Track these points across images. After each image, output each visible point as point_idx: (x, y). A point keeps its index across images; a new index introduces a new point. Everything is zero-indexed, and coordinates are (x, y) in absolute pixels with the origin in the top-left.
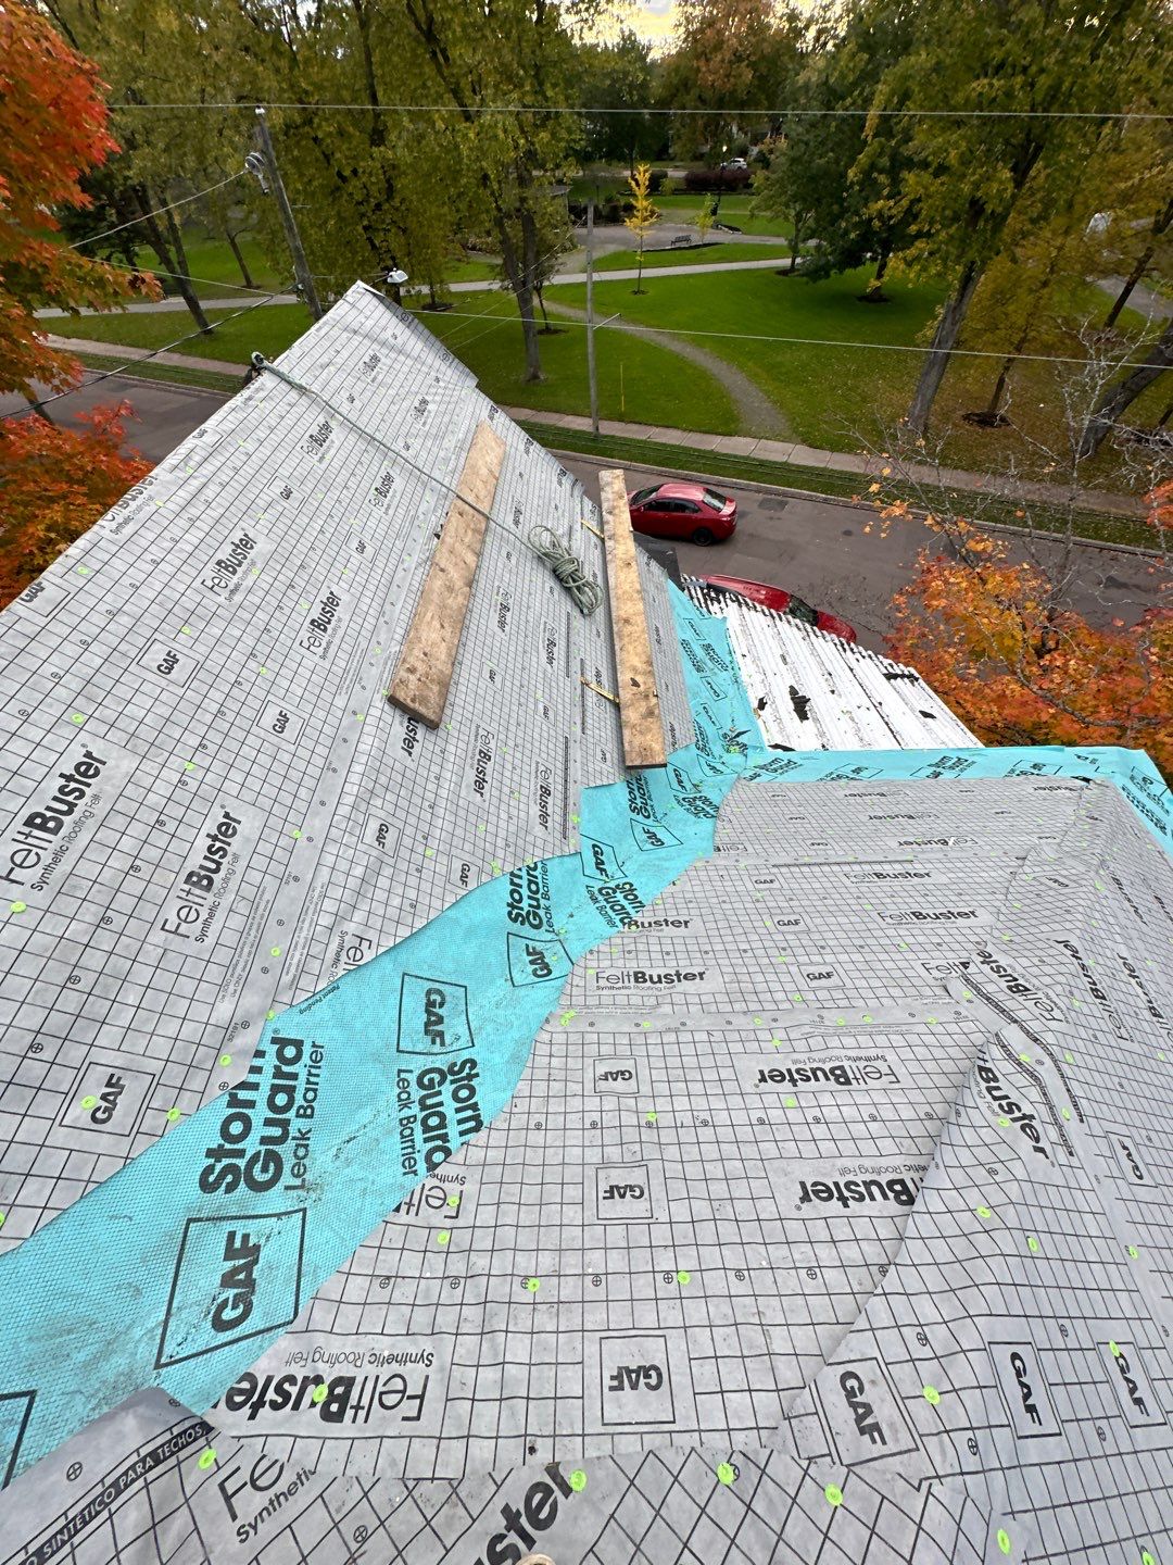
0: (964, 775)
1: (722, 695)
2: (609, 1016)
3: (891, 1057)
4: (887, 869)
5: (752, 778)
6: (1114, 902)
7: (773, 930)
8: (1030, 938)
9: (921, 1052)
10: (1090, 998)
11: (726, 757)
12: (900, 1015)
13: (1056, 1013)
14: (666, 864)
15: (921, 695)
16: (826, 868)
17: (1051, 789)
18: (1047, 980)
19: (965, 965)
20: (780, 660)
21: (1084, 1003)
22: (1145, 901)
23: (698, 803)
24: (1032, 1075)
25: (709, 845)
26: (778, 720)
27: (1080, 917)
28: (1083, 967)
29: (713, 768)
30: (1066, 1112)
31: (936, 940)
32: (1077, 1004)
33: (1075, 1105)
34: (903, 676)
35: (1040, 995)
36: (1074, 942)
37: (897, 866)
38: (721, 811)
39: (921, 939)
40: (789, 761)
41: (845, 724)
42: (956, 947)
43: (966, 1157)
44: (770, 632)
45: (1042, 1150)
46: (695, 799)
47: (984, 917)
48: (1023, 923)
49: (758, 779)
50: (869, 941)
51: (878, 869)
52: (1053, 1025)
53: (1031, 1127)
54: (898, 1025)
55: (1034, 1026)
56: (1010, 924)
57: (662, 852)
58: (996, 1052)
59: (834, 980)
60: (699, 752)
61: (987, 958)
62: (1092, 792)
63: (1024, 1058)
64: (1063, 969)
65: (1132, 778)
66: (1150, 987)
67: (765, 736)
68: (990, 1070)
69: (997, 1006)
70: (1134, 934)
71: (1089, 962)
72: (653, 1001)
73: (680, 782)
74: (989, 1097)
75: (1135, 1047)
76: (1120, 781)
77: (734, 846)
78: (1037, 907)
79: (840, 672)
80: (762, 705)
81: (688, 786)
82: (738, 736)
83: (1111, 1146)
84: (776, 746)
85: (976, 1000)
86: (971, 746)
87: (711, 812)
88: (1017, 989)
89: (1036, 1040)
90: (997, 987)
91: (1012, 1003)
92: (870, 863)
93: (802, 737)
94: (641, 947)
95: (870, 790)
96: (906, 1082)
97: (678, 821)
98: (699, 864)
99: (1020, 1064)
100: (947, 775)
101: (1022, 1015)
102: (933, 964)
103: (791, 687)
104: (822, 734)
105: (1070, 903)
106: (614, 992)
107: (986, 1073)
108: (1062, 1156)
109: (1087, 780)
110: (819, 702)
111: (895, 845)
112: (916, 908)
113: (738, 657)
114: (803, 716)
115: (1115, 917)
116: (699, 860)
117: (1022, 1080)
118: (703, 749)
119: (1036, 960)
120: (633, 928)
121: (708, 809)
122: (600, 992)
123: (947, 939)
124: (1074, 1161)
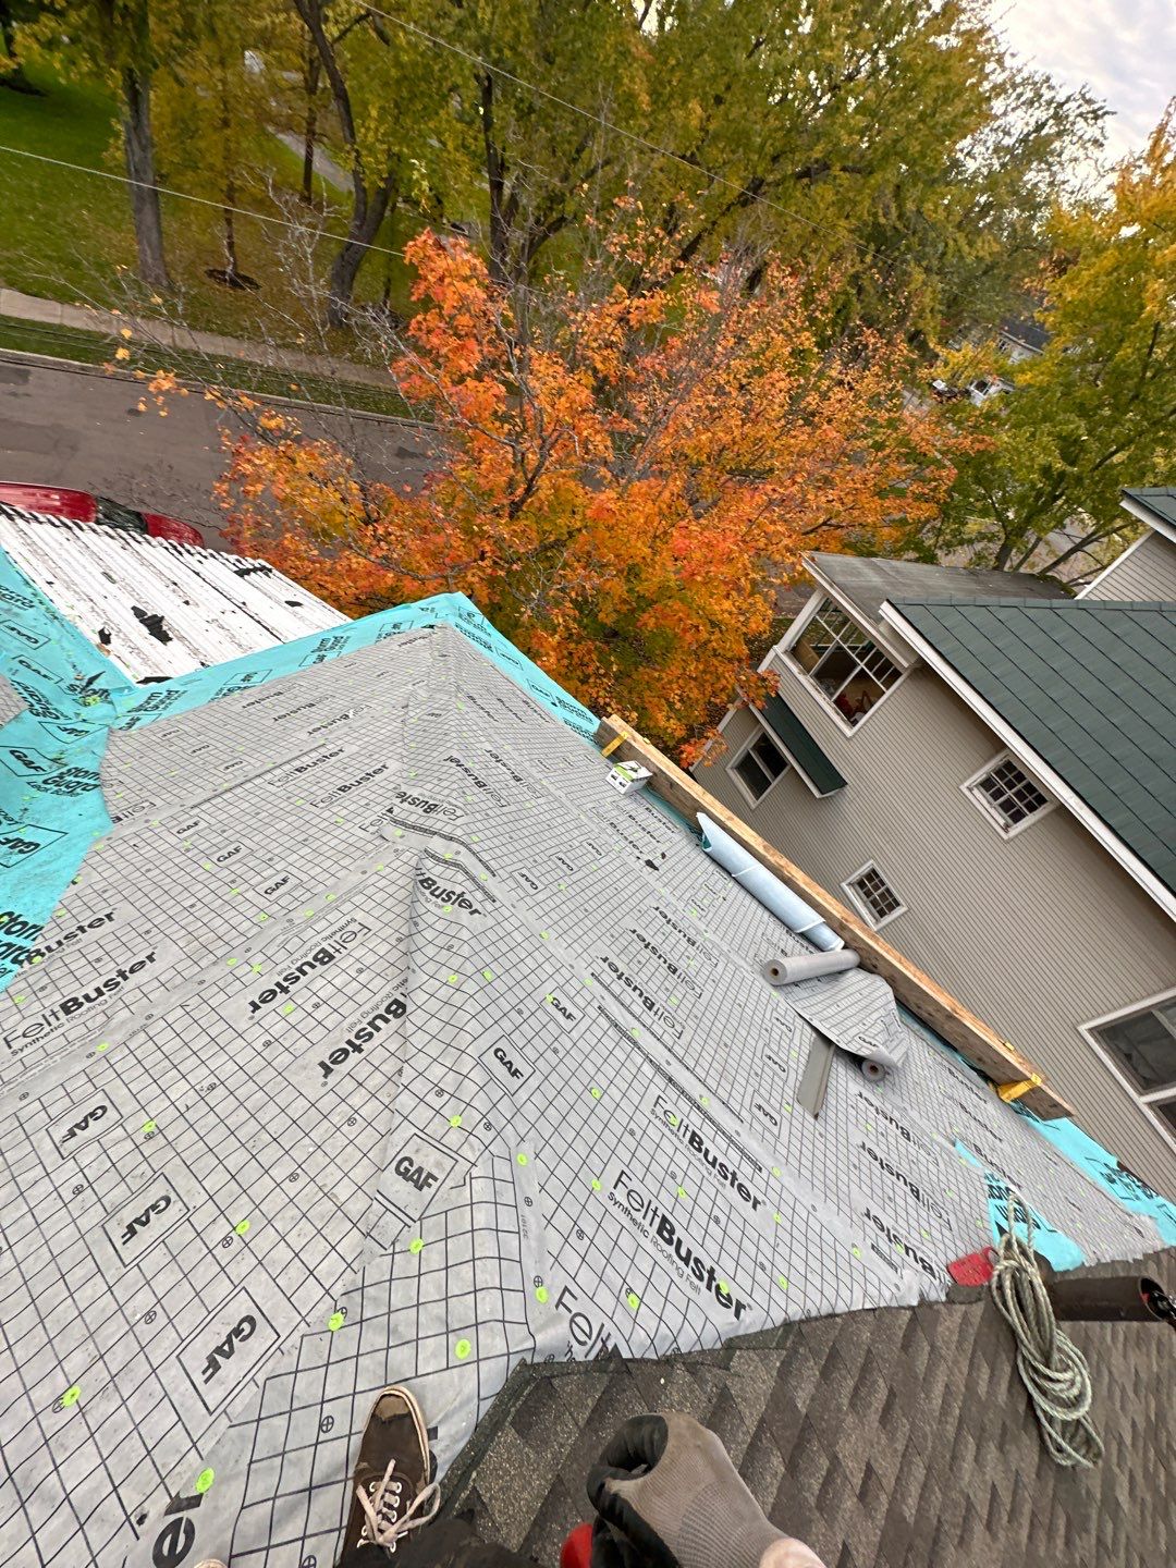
0: (344, 652)
1: (42, 640)
2: (47, 1071)
3: (359, 916)
4: (306, 760)
5: (130, 725)
6: (474, 715)
7: (215, 869)
8: (428, 766)
9: (379, 897)
10: (476, 789)
11: (85, 712)
12: (356, 878)
13: (459, 813)
14: (54, 866)
15: (280, 586)
16: (248, 786)
17: (411, 642)
18: (446, 792)
19: (390, 811)
20: (103, 579)
21: (475, 795)
22: (493, 705)
23: (68, 778)
24: (456, 865)
25: (104, 820)
26: (135, 650)
27: (454, 735)
28: (466, 770)
29: (72, 731)
30: (482, 875)
31: (363, 802)
32: (469, 798)
33: (488, 868)
34: (255, 570)
35: (445, 805)
36: (456, 755)
37: (314, 754)
38: (104, 776)
39: (352, 808)
40: (169, 692)
41: (216, 634)
42: (380, 799)
43: (430, 951)
44: (72, 547)
45: (476, 911)
46: (61, 776)
47: (393, 765)
48: (420, 757)
49: (138, 724)
50: (311, 832)
51: (297, 764)
52: (459, 822)
53: (463, 901)
54: (355, 887)
55: (447, 830)
56: (412, 763)
57: (39, 856)
58: (429, 863)
59: (292, 881)
60: (41, 718)
61: (403, 797)
62: (437, 635)
63: (448, 856)
64: (454, 778)
65: (460, 616)
66: (510, 763)
67: (128, 674)
68: (429, 879)
69: (421, 829)
70: (491, 731)
71: (468, 765)
72: (101, 1019)
73: (29, 764)
74: (434, 899)
75: (513, 808)
76: (453, 620)
77: (137, 807)
78: (426, 740)
79: (185, 578)
80: (105, 638)
81: (44, 764)
82: (90, 682)
83: (517, 882)
84: (147, 680)
85: (406, 833)
86: (343, 623)
87: (92, 782)
88: (430, 809)
89: (451, 839)
90: (415, 815)
91: (429, 822)
92: (288, 762)
93: (173, 660)
94: (56, 975)
95: (266, 693)
96: (375, 926)
97: (47, 811)
98: (99, 847)
99: (446, 862)
100: (330, 656)
101: (439, 825)
102: (367, 822)
103: (134, 608)
104: (196, 652)
105: (446, 727)
106: (42, 1042)
107: (427, 883)
108: (489, 906)
109: (432, 627)
110: (174, 616)
111: (304, 736)
112: (340, 783)
113: (41, 585)
114: (164, 638)
115: (477, 724)
116: (97, 841)
117: (450, 873)
118: (46, 712)
119: (436, 782)
120: (38, 959)
121: (85, 781)
122: (20, 1055)
123: (371, 797)
124: (497, 904)
